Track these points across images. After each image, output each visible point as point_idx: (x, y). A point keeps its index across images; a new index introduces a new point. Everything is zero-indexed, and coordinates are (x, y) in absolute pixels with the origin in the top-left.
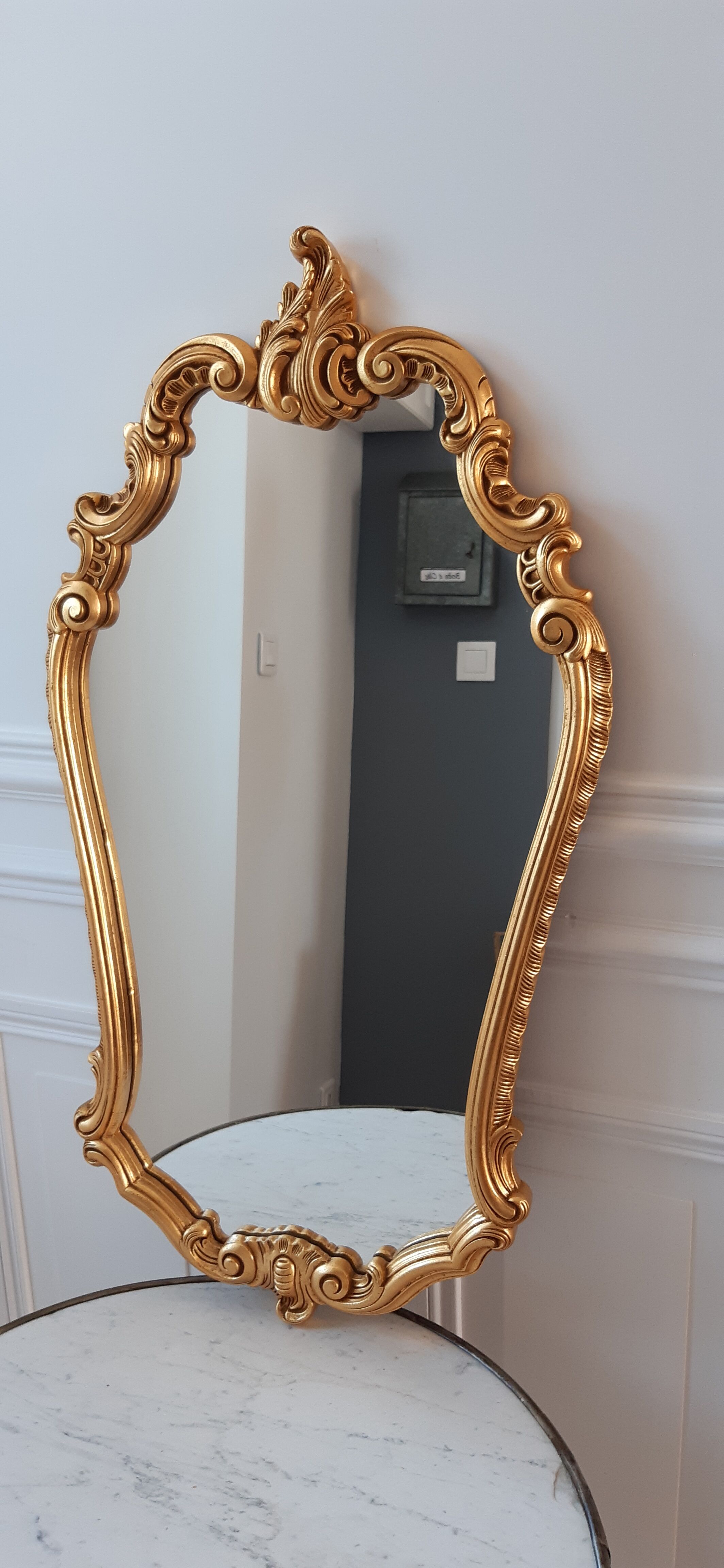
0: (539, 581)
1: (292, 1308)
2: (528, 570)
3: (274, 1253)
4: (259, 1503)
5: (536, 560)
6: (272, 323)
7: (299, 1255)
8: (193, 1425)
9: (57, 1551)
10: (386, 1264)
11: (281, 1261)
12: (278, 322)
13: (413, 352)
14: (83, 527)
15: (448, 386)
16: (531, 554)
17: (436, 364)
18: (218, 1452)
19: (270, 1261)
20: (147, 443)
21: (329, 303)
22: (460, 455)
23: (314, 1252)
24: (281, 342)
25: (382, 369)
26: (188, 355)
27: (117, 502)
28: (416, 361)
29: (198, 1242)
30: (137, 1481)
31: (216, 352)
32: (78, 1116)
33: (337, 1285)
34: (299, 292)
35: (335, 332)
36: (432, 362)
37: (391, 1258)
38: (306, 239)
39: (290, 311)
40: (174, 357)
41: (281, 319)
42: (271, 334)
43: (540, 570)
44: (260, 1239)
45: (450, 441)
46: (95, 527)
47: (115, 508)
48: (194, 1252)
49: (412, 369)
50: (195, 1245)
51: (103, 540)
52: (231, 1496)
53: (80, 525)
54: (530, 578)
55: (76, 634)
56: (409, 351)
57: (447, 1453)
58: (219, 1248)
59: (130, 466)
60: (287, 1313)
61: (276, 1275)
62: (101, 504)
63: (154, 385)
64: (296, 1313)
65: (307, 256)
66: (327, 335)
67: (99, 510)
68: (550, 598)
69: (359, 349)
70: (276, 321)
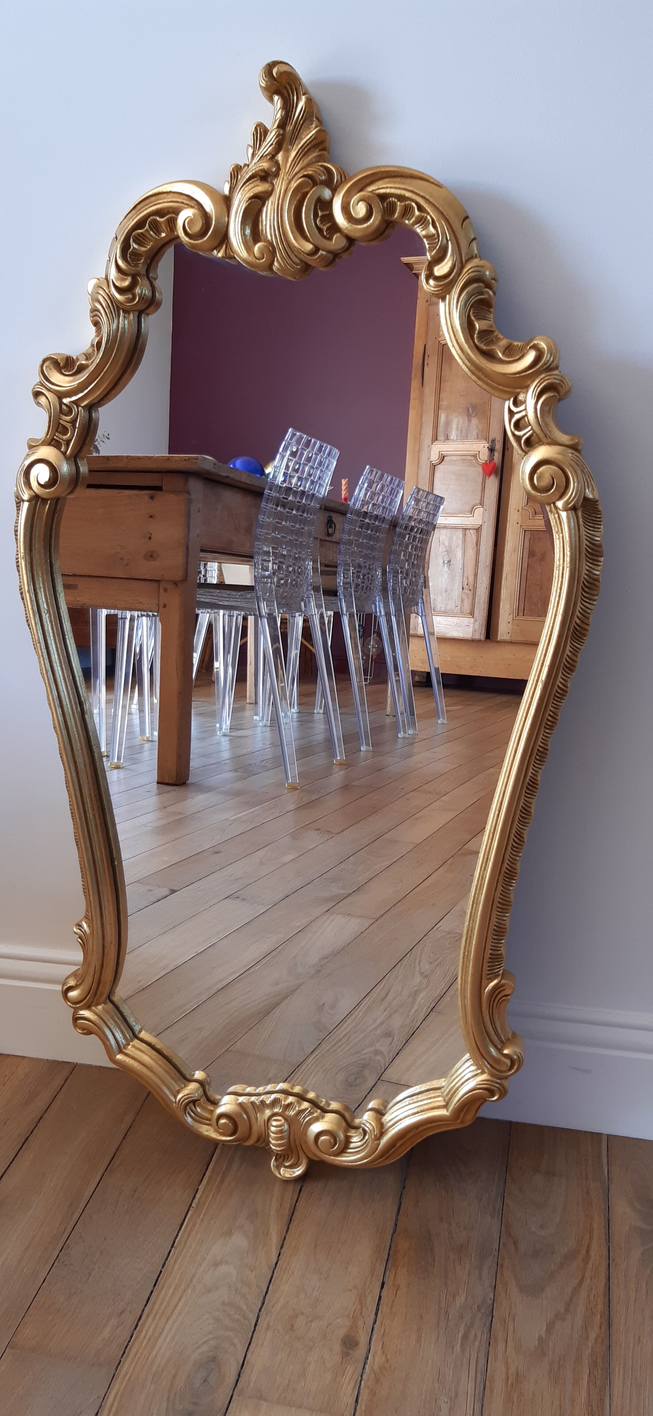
0: (530, 428)
1: (287, 1164)
2: (517, 417)
3: (268, 1113)
5: (526, 406)
6: (241, 167)
7: (293, 1113)
10: (380, 1119)
11: (276, 1120)
12: (248, 166)
13: (393, 191)
14: (49, 390)
15: (431, 225)
16: (520, 400)
17: (417, 204)
19: (264, 1120)
20: (113, 298)
21: (302, 143)
22: (443, 299)
23: (307, 1109)
24: (252, 185)
25: (360, 210)
26: (153, 204)
27: (83, 362)
28: (396, 200)
29: (191, 1105)
31: (183, 199)
32: (66, 987)
33: (332, 1141)
34: (269, 134)
35: (310, 173)
36: (413, 200)
37: (384, 1112)
38: (277, 74)
39: (260, 153)
40: (139, 207)
41: (251, 162)
42: (240, 178)
43: (531, 416)
44: (253, 1099)
45: (434, 284)
46: (61, 388)
47: (81, 369)
48: (187, 1114)
49: (390, 209)
50: (188, 1108)
51: (71, 402)
53: (46, 388)
54: (518, 425)
55: (44, 500)
56: (388, 191)
58: (213, 1109)
59: (96, 324)
60: (282, 1169)
61: (272, 1134)
62: (67, 365)
63: (118, 238)
64: (291, 1169)
65: (278, 92)
66: (301, 177)
67: (65, 371)
68: (540, 445)
69: (334, 191)
70: (245, 165)
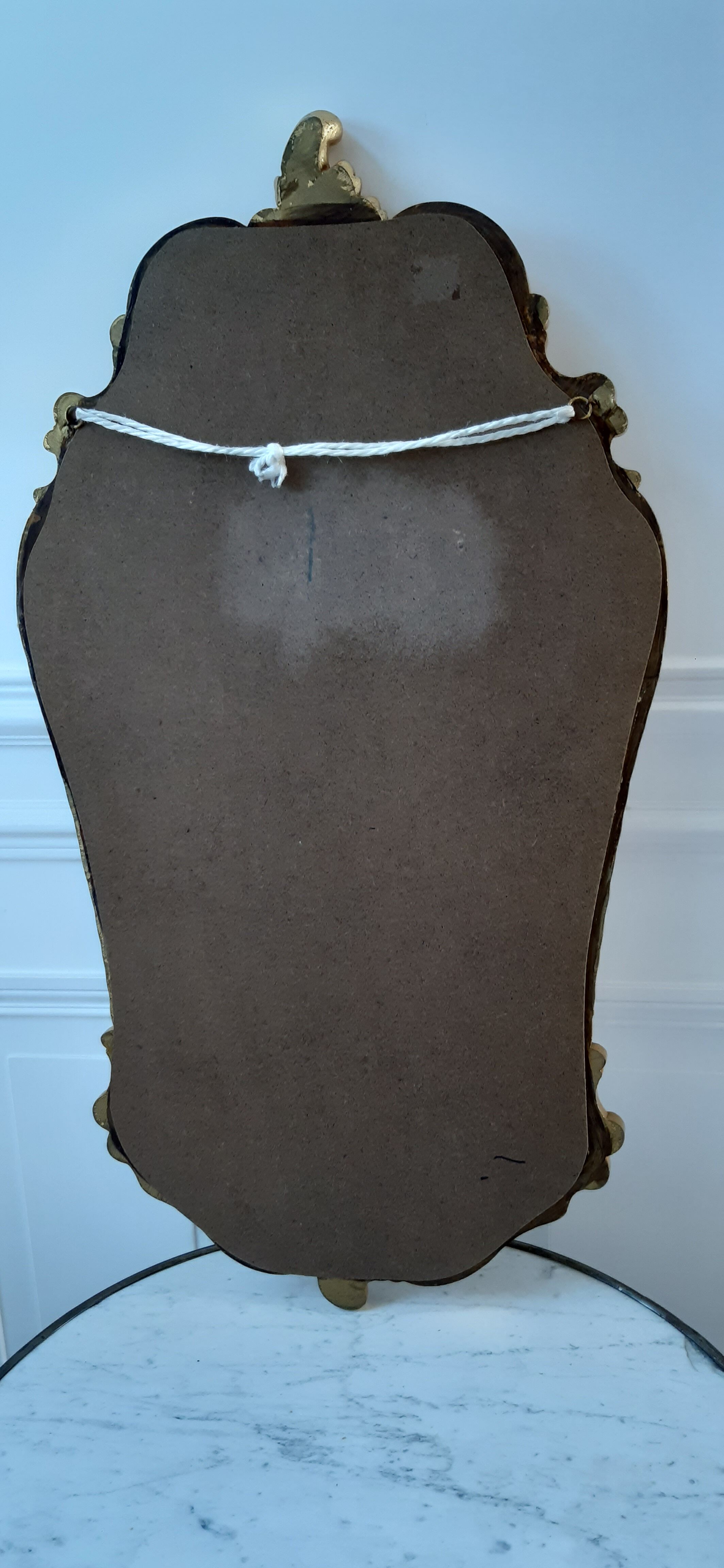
4: (418, 1438)
8: (310, 1380)
9: (231, 1535)
18: (351, 1400)
30: (280, 1446)
52: (386, 1438)
57: (576, 1351)
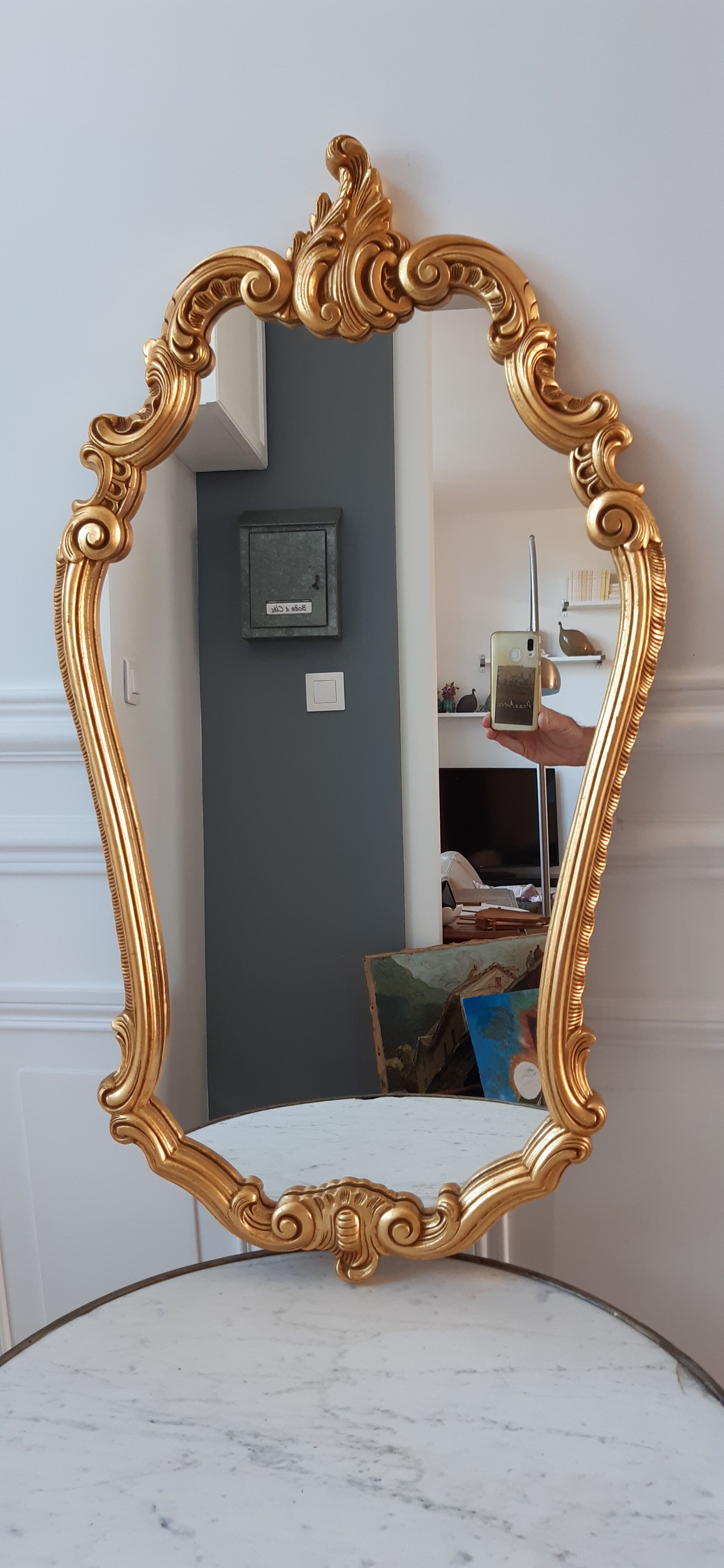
0: (596, 475)
1: (355, 1265)
2: (582, 465)
3: (334, 1207)
4: (391, 1450)
5: (591, 455)
6: (305, 235)
7: (361, 1205)
8: (289, 1390)
9: (189, 1534)
10: (456, 1200)
11: (343, 1214)
12: (312, 233)
13: (458, 257)
14: (100, 449)
15: (496, 288)
16: (586, 450)
17: (482, 268)
18: (327, 1411)
19: (331, 1216)
20: (173, 357)
21: (367, 212)
23: (377, 1199)
24: (318, 250)
25: (427, 274)
26: (216, 267)
27: (139, 420)
28: (462, 265)
29: (248, 1209)
30: (250, 1452)
31: (246, 263)
32: (104, 1090)
33: (408, 1229)
34: (334, 203)
35: (375, 240)
36: (477, 265)
37: (460, 1193)
38: (344, 148)
39: (326, 220)
40: (198, 271)
41: (315, 230)
42: (304, 245)
43: (597, 464)
44: (315, 1196)
45: (501, 342)
46: (116, 446)
47: (136, 427)
48: (244, 1220)
49: (456, 275)
50: (245, 1214)
51: (123, 460)
52: (359, 1449)
53: (97, 447)
54: (583, 473)
55: (91, 562)
56: (454, 256)
57: (563, 1373)
58: (271, 1213)
59: (153, 382)
60: (349, 1271)
61: (339, 1230)
62: (119, 425)
63: (180, 299)
64: (359, 1270)
65: (344, 165)
66: (367, 244)
67: (118, 430)
68: (606, 491)
69: (400, 256)
70: (309, 233)
